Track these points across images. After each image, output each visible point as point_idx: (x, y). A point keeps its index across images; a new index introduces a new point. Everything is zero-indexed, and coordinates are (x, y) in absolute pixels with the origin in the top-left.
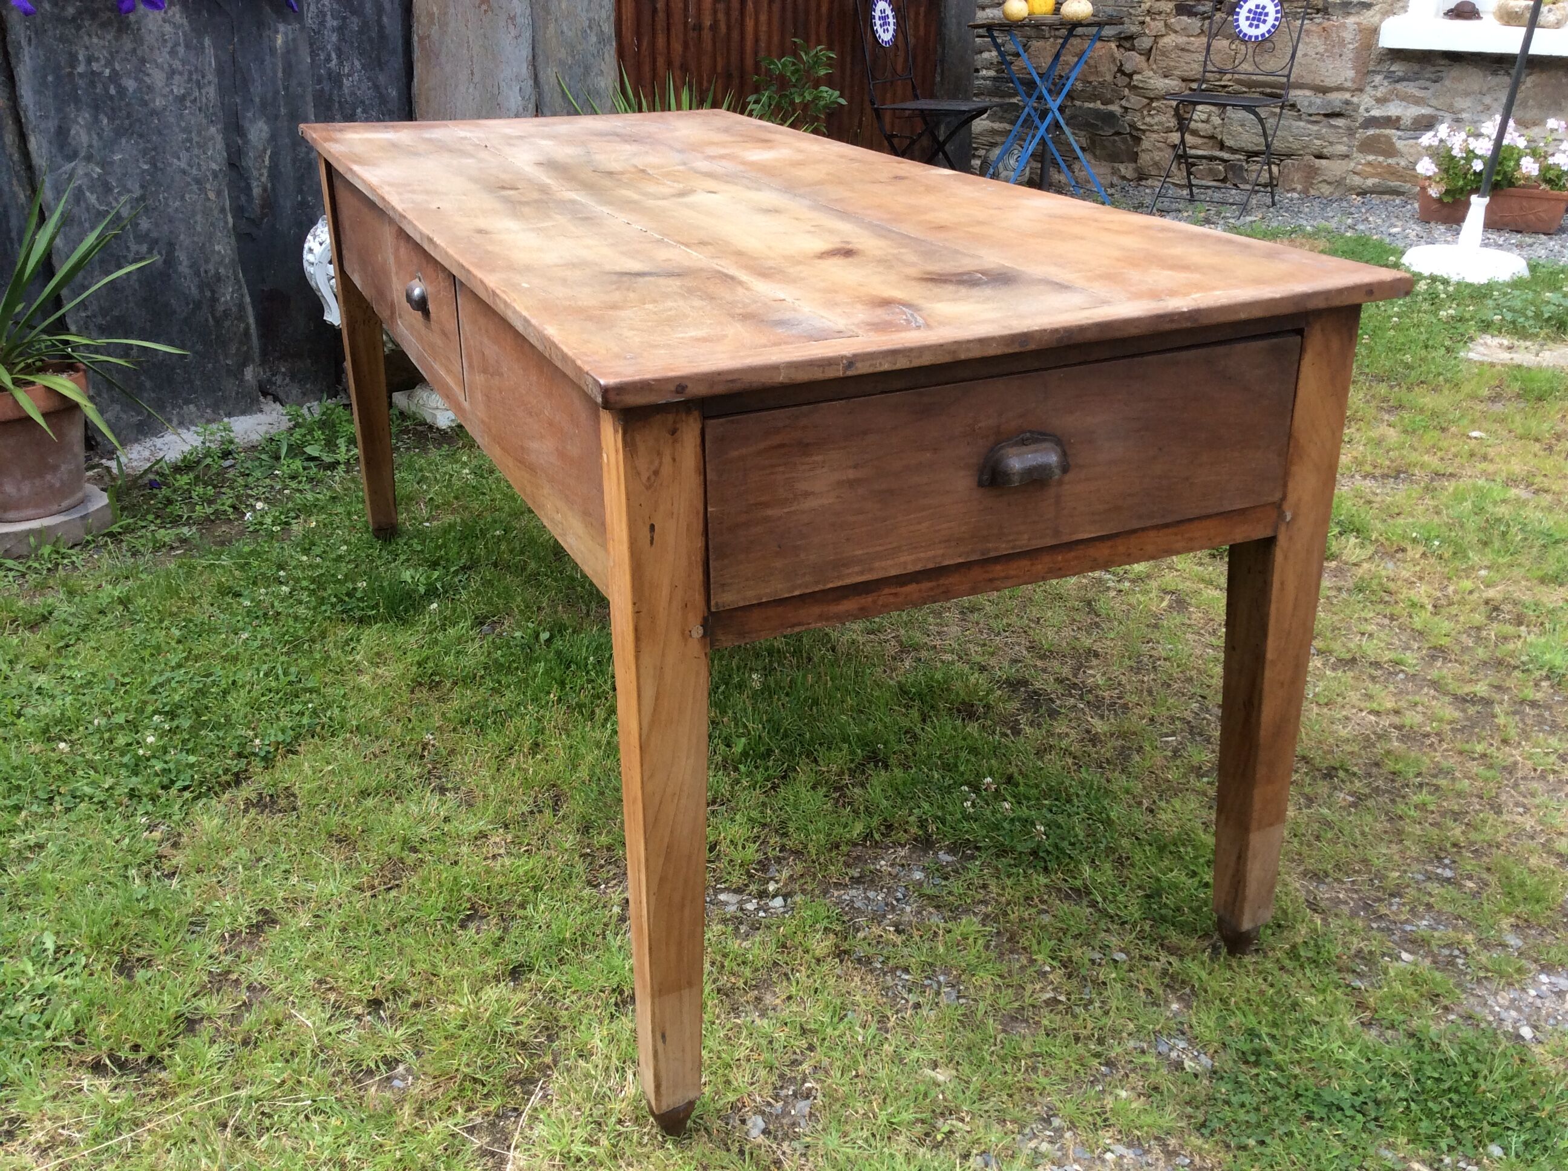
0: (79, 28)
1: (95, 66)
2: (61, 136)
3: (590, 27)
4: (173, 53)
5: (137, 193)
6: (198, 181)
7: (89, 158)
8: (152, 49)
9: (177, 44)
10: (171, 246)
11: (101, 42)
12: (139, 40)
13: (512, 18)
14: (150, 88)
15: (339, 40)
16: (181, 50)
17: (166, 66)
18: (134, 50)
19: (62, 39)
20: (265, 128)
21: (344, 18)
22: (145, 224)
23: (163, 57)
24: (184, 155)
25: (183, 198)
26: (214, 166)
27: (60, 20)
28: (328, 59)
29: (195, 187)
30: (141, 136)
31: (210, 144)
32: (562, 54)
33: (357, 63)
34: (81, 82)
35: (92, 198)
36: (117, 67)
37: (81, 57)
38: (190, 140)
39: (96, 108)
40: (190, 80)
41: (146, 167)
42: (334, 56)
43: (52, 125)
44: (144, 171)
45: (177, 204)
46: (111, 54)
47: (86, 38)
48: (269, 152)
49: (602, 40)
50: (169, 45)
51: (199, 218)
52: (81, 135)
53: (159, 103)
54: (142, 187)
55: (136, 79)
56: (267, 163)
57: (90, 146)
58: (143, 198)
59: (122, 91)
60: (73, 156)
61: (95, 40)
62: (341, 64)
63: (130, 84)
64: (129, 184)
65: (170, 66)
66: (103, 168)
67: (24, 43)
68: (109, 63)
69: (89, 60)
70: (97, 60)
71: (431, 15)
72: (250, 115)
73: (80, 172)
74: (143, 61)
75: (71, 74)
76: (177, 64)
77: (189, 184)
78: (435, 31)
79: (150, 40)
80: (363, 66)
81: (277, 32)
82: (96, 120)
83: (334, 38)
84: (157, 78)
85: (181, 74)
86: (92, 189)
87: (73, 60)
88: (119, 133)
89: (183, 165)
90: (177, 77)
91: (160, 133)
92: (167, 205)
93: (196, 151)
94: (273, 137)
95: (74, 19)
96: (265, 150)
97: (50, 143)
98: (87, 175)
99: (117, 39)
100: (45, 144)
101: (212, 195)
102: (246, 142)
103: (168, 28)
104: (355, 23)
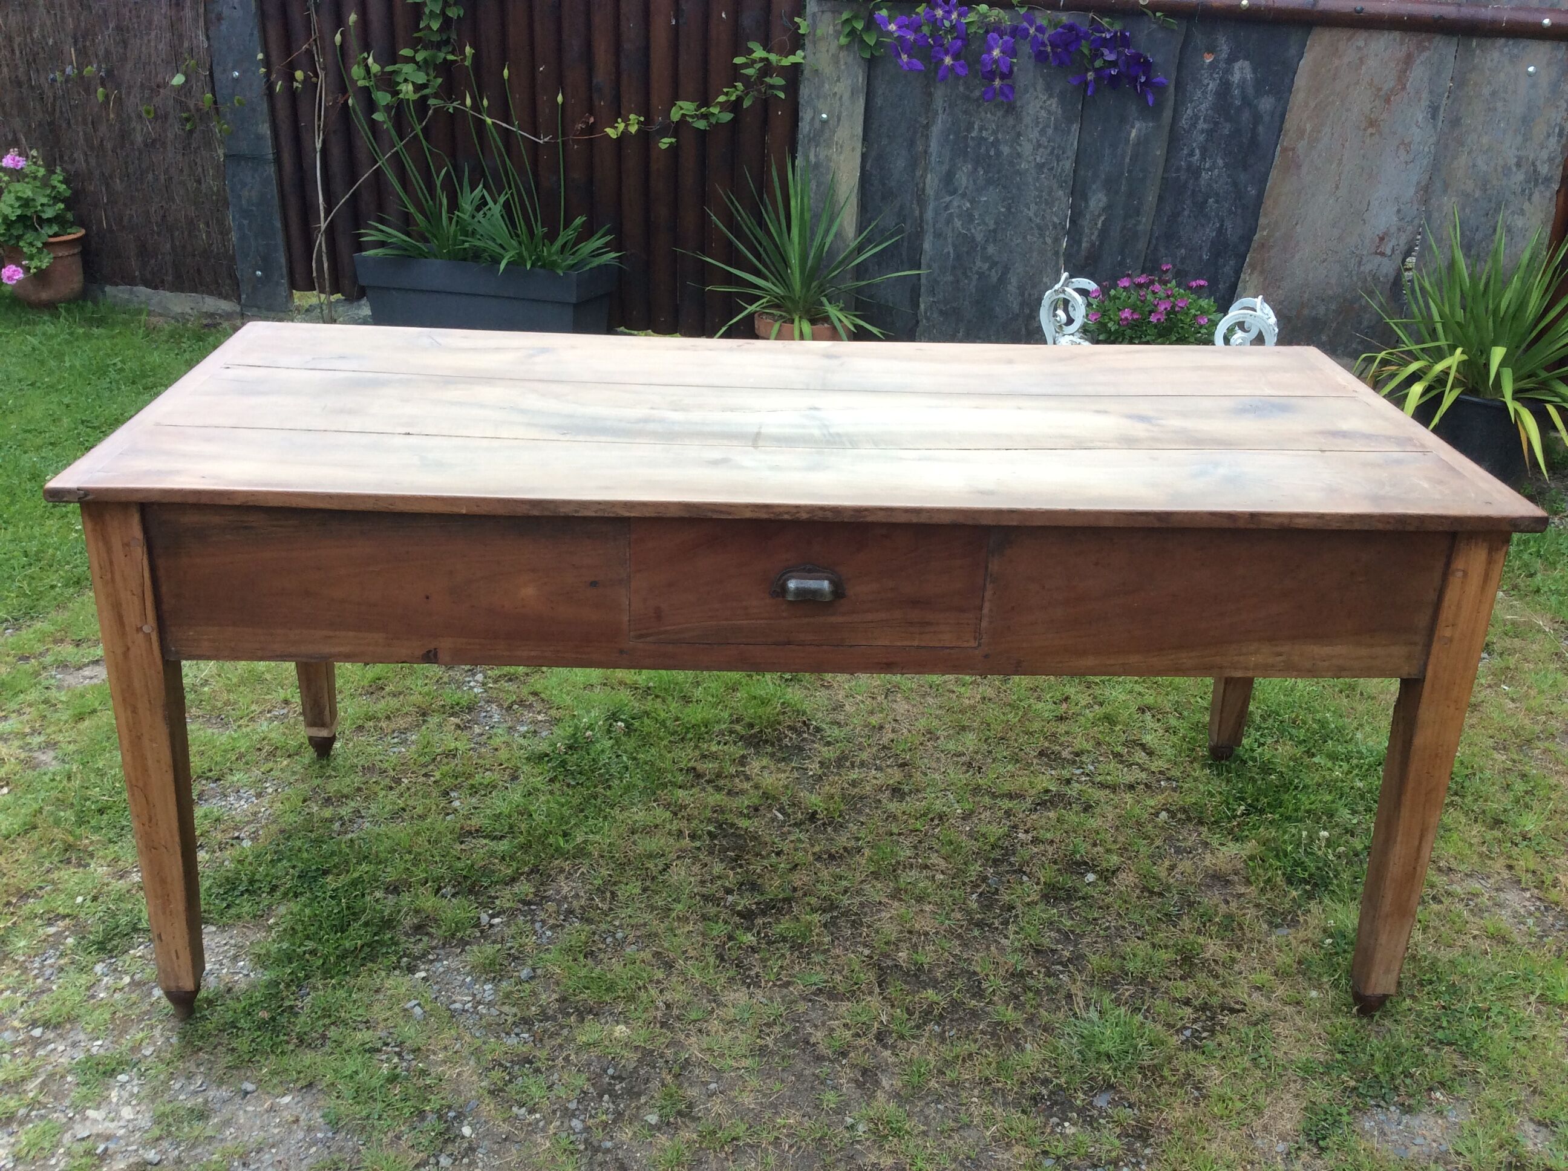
0: (979, 106)
1: (984, 134)
2: (948, 179)
3: (1518, 165)
4: (1043, 132)
5: (992, 226)
6: (1039, 228)
7: (964, 195)
8: (1027, 126)
9: (1048, 126)
10: (1006, 270)
11: (993, 118)
12: (1019, 119)
13: (1406, 145)
14: (1019, 155)
15: (1207, 140)
16: (1050, 131)
17: (1035, 141)
18: (1014, 126)
19: (965, 112)
20: (1105, 199)
21: (1216, 124)
22: (991, 249)
23: (1034, 135)
24: (1033, 207)
25: (1025, 238)
26: (1056, 220)
27: (967, 98)
28: (1191, 154)
29: (1036, 232)
30: (1004, 187)
31: (1057, 204)
32: (1470, 185)
33: (1220, 162)
34: (971, 143)
35: (958, 223)
36: (1000, 136)
37: (976, 126)
38: (1040, 197)
39: (977, 163)
40: (1052, 153)
41: (1003, 210)
42: (1197, 151)
43: (945, 167)
44: (1000, 212)
45: (1019, 241)
46: (997, 127)
47: (983, 114)
48: (1103, 218)
49: (1534, 178)
50: (1041, 126)
51: (1035, 254)
52: (962, 178)
53: (1024, 166)
54: (996, 223)
55: (1011, 146)
56: (1099, 225)
57: (966, 188)
58: (995, 231)
59: (999, 153)
60: (953, 192)
61: (989, 115)
62: (1203, 158)
63: (1006, 150)
64: (987, 219)
65: (1038, 141)
66: (971, 203)
67: (940, 111)
68: (994, 133)
69: (981, 129)
70: (986, 130)
71: (1301, 133)
72: (1094, 187)
73: (955, 204)
74: (1019, 134)
75: (966, 137)
76: (1044, 141)
77: (1032, 228)
78: (1301, 146)
79: (1027, 120)
80: (1226, 165)
81: (1133, 127)
82: (975, 169)
83: (1202, 138)
84: (1027, 148)
85: (1046, 148)
86: (960, 216)
87: (970, 127)
88: (989, 182)
89: (1031, 214)
90: (1041, 150)
91: (1019, 188)
92: (1011, 240)
93: (1043, 206)
94: (1109, 207)
95: (977, 100)
96: (1099, 215)
97: (940, 181)
98: (959, 207)
99: (1004, 117)
100: (936, 181)
101: (1049, 241)
102: (1087, 207)
103: (1043, 113)
104: (1226, 129)
